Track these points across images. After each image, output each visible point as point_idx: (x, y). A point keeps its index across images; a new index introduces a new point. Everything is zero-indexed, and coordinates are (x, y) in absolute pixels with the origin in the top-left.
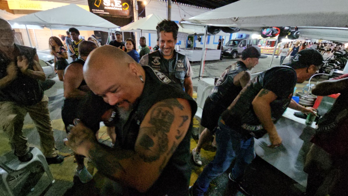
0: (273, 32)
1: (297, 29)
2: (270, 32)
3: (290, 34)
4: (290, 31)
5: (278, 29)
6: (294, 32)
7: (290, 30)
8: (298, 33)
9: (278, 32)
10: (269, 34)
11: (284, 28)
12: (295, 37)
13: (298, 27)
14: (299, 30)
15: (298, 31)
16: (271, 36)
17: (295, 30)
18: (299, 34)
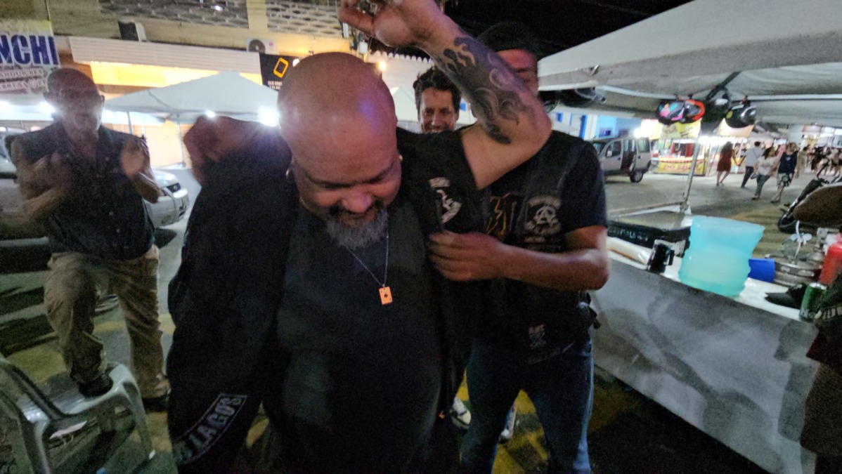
0: (686, 111)
1: (747, 103)
2: (680, 111)
3: (730, 115)
4: (730, 110)
5: (700, 104)
6: (741, 110)
7: (730, 105)
9: (701, 111)
10: (677, 117)
11: (714, 102)
12: (744, 121)
13: (750, 98)
14: (753, 106)
15: (750, 108)
16: (684, 120)
17: (742, 106)
18: (754, 116)
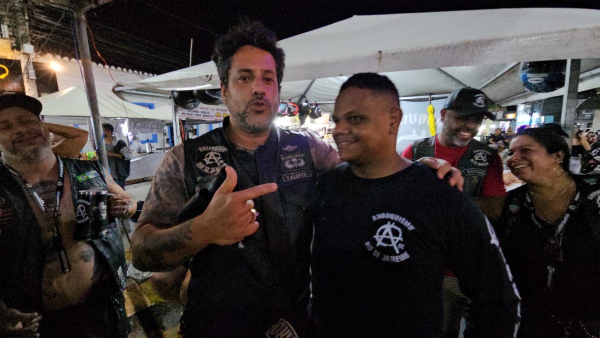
0: (289, 109)
1: (317, 105)
2: (285, 109)
3: (310, 111)
4: (310, 108)
5: (295, 105)
6: (315, 108)
7: (309, 106)
8: (320, 110)
9: (297, 109)
10: (285, 112)
11: (302, 104)
12: (317, 115)
13: (317, 102)
14: (320, 106)
15: (318, 107)
16: (289, 114)
17: (314, 107)
18: (321, 112)
